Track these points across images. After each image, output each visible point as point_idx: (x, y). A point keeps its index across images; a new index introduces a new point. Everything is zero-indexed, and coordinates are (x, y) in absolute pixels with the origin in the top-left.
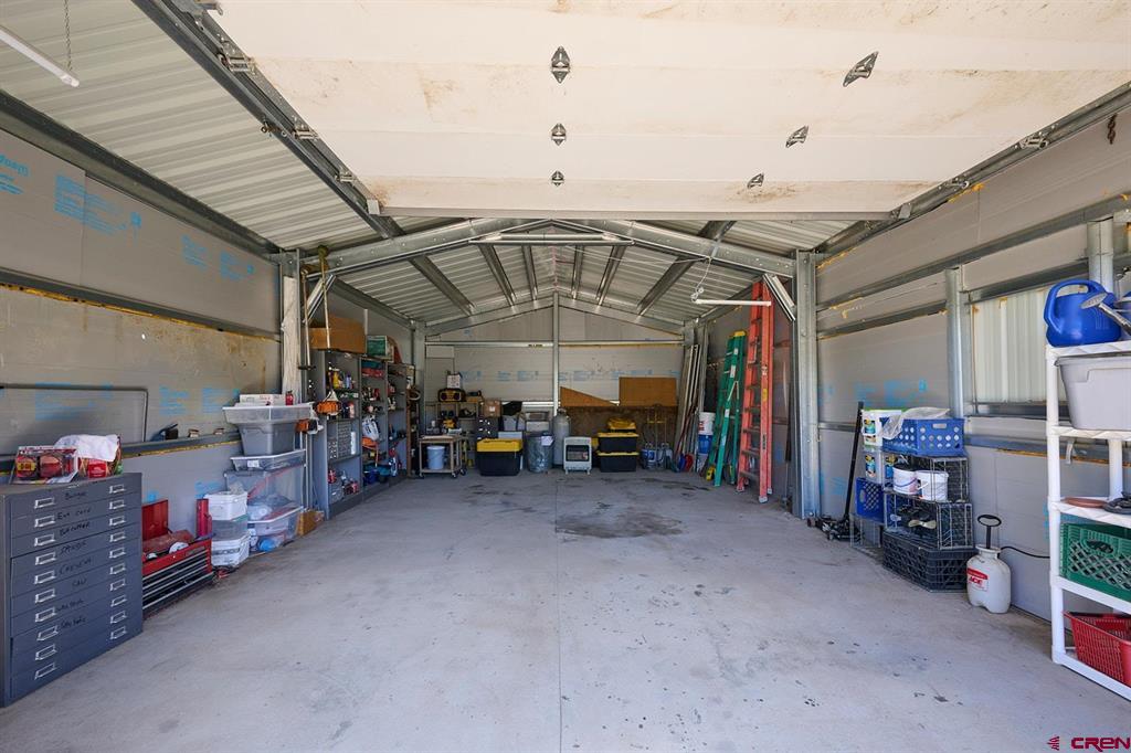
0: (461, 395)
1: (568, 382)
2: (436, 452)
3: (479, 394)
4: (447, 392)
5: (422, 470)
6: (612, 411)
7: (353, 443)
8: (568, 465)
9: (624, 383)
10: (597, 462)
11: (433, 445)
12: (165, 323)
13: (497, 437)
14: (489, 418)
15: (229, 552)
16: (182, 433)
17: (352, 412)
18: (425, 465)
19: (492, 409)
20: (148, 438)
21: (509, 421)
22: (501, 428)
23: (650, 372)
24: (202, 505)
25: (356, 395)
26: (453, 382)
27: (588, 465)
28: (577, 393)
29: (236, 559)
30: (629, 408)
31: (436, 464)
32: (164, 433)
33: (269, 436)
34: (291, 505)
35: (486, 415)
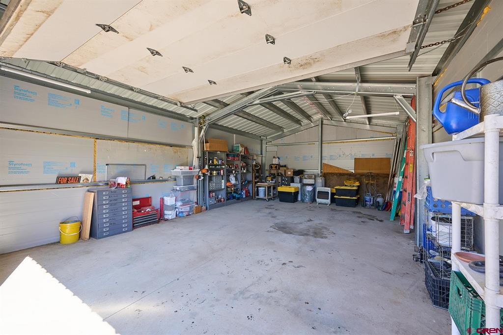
0: (278, 166)
1: (327, 161)
2: (261, 190)
3: (285, 166)
4: (273, 166)
5: (256, 197)
6: (349, 176)
7: (223, 184)
8: (319, 200)
9: (357, 161)
10: (333, 200)
11: (261, 187)
12: (152, 146)
13: (290, 185)
14: (287, 177)
15: (169, 215)
16: (157, 178)
17: (222, 173)
18: (258, 195)
19: (289, 173)
20: (147, 178)
21: (297, 179)
22: (293, 182)
23: (373, 155)
24: (162, 200)
25: (223, 167)
26: (276, 161)
27: (328, 201)
28: (331, 166)
29: (170, 217)
30: (359, 174)
31: (261, 195)
32: (151, 178)
33: (182, 180)
34: (191, 203)
35: (287, 175)
